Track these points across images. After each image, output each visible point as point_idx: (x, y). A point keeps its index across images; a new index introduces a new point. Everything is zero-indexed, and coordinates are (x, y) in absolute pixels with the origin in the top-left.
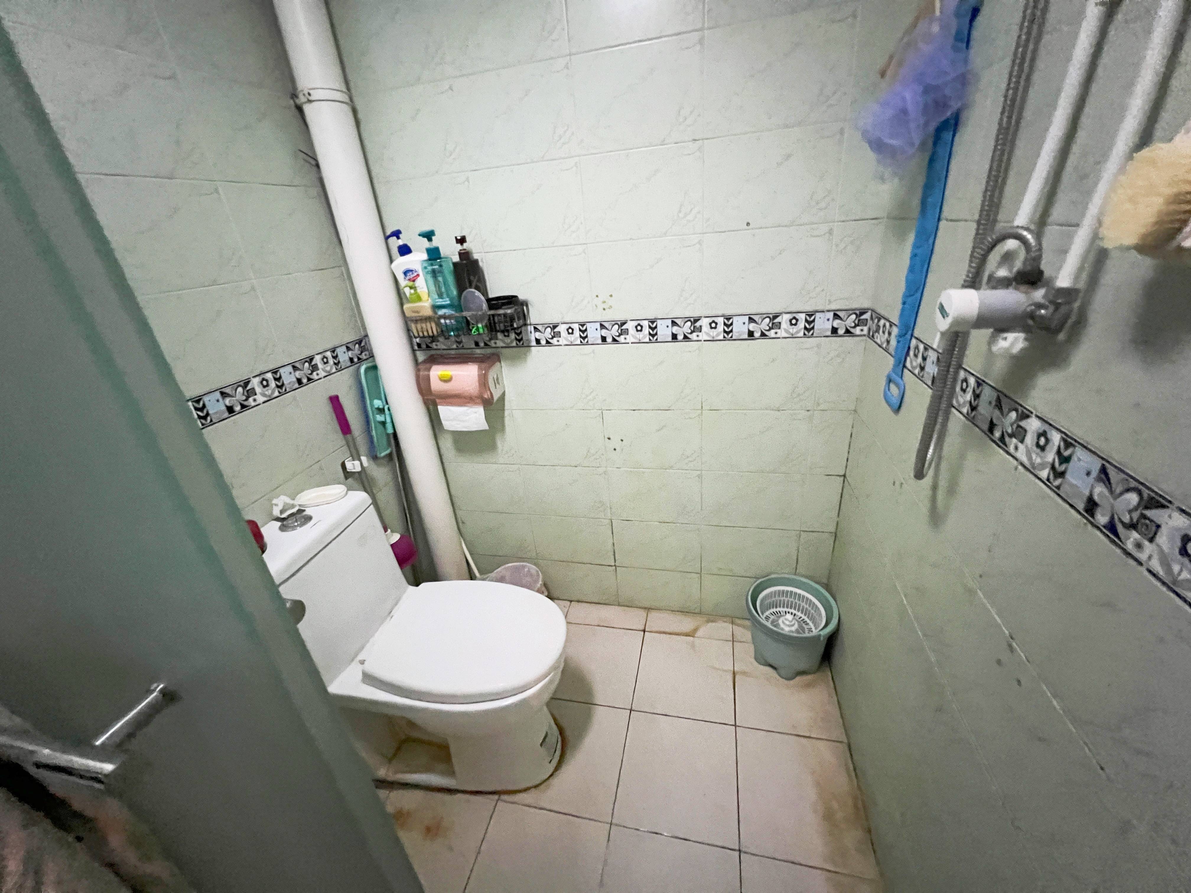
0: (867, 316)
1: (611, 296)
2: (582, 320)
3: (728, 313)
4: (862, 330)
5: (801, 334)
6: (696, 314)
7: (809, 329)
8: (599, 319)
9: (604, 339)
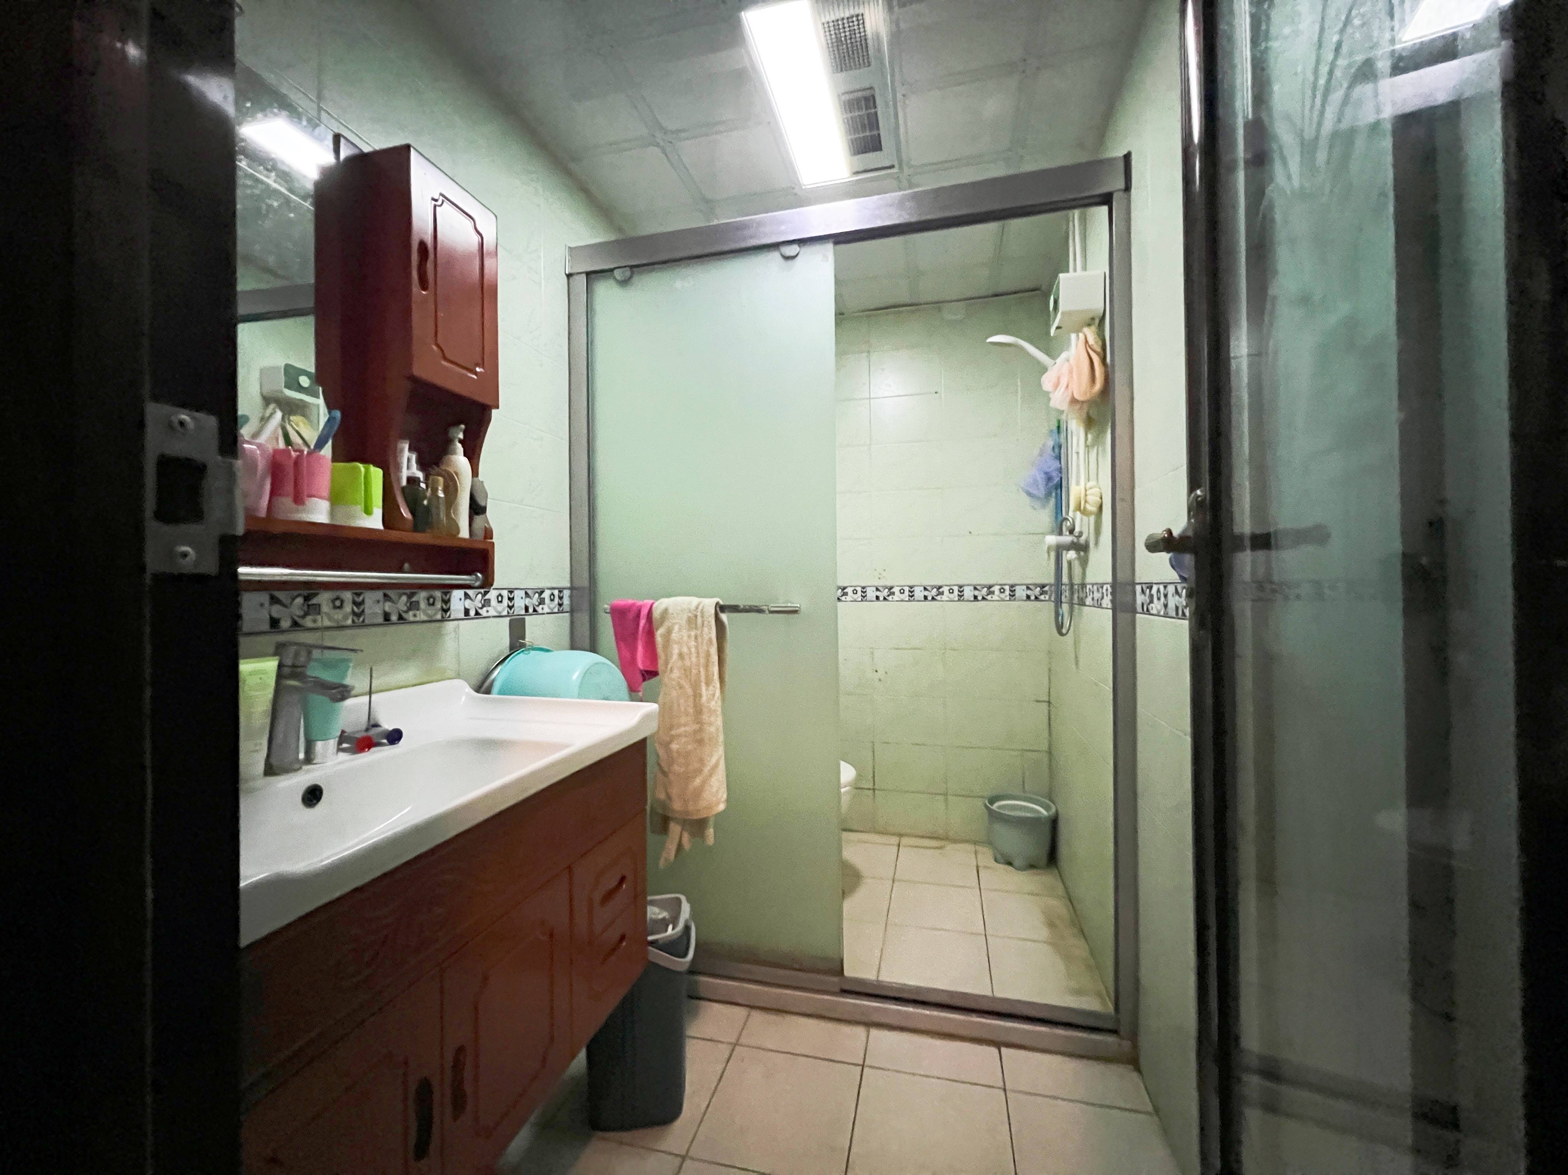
0: (1046, 589)
1: (884, 570)
2: (863, 585)
3: (961, 583)
4: (1045, 597)
5: (1008, 598)
6: (940, 584)
7: (1012, 595)
8: (876, 584)
9: (877, 598)
